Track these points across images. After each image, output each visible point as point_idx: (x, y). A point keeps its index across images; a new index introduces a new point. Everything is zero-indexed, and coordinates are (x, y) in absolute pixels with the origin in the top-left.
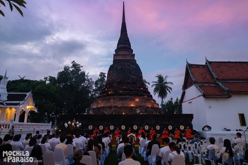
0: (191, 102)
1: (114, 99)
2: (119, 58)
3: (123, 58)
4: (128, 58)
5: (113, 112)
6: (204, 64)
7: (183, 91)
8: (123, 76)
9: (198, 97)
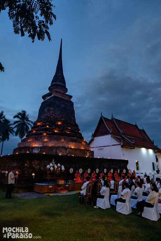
0: (103, 149)
1: (65, 140)
2: (58, 96)
3: (61, 97)
4: (66, 98)
5: (68, 154)
6: (110, 119)
7: (93, 138)
8: (67, 116)
9: (112, 145)
